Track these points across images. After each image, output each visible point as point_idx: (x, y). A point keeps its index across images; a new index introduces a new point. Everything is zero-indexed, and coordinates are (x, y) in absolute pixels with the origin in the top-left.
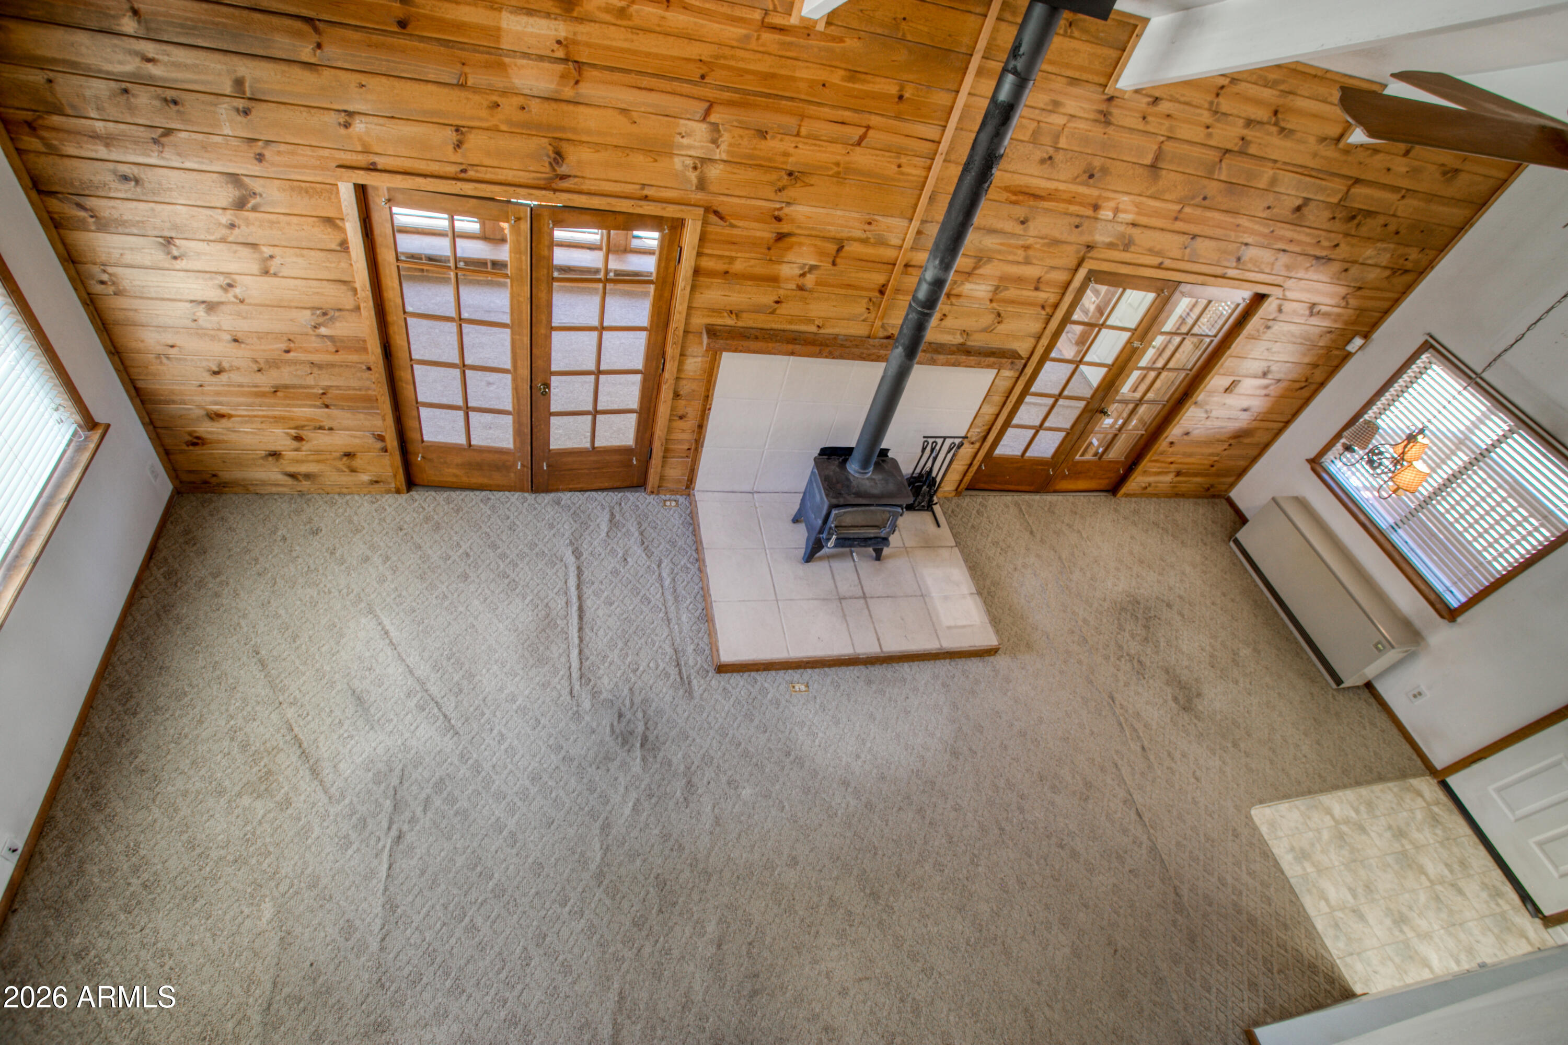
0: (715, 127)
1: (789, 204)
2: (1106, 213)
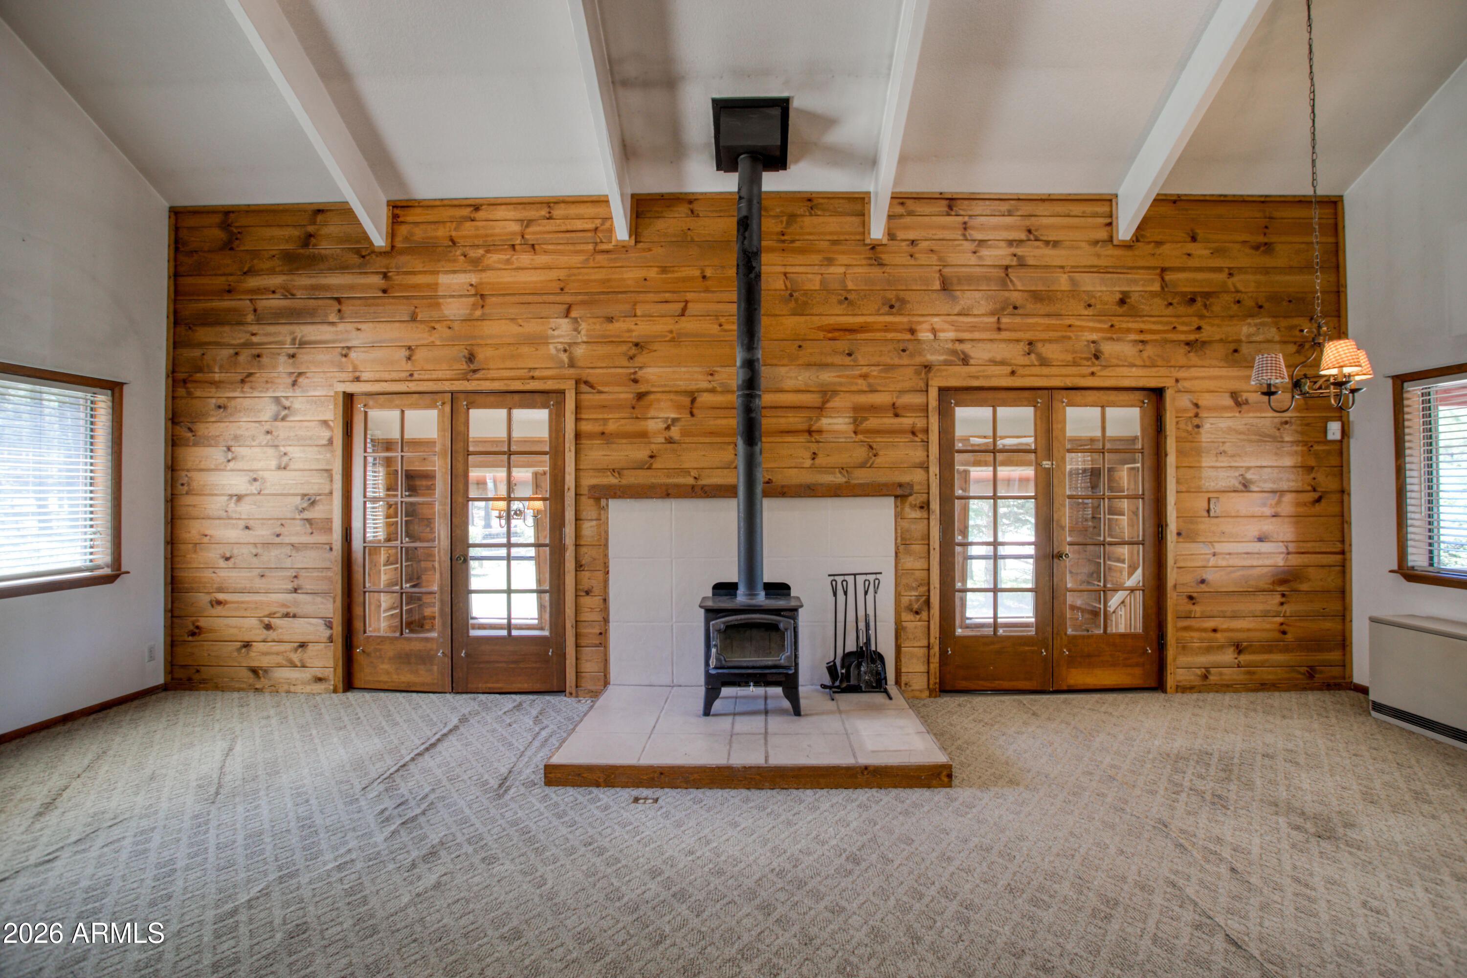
0: (575, 320)
1: (641, 368)
2: (925, 335)
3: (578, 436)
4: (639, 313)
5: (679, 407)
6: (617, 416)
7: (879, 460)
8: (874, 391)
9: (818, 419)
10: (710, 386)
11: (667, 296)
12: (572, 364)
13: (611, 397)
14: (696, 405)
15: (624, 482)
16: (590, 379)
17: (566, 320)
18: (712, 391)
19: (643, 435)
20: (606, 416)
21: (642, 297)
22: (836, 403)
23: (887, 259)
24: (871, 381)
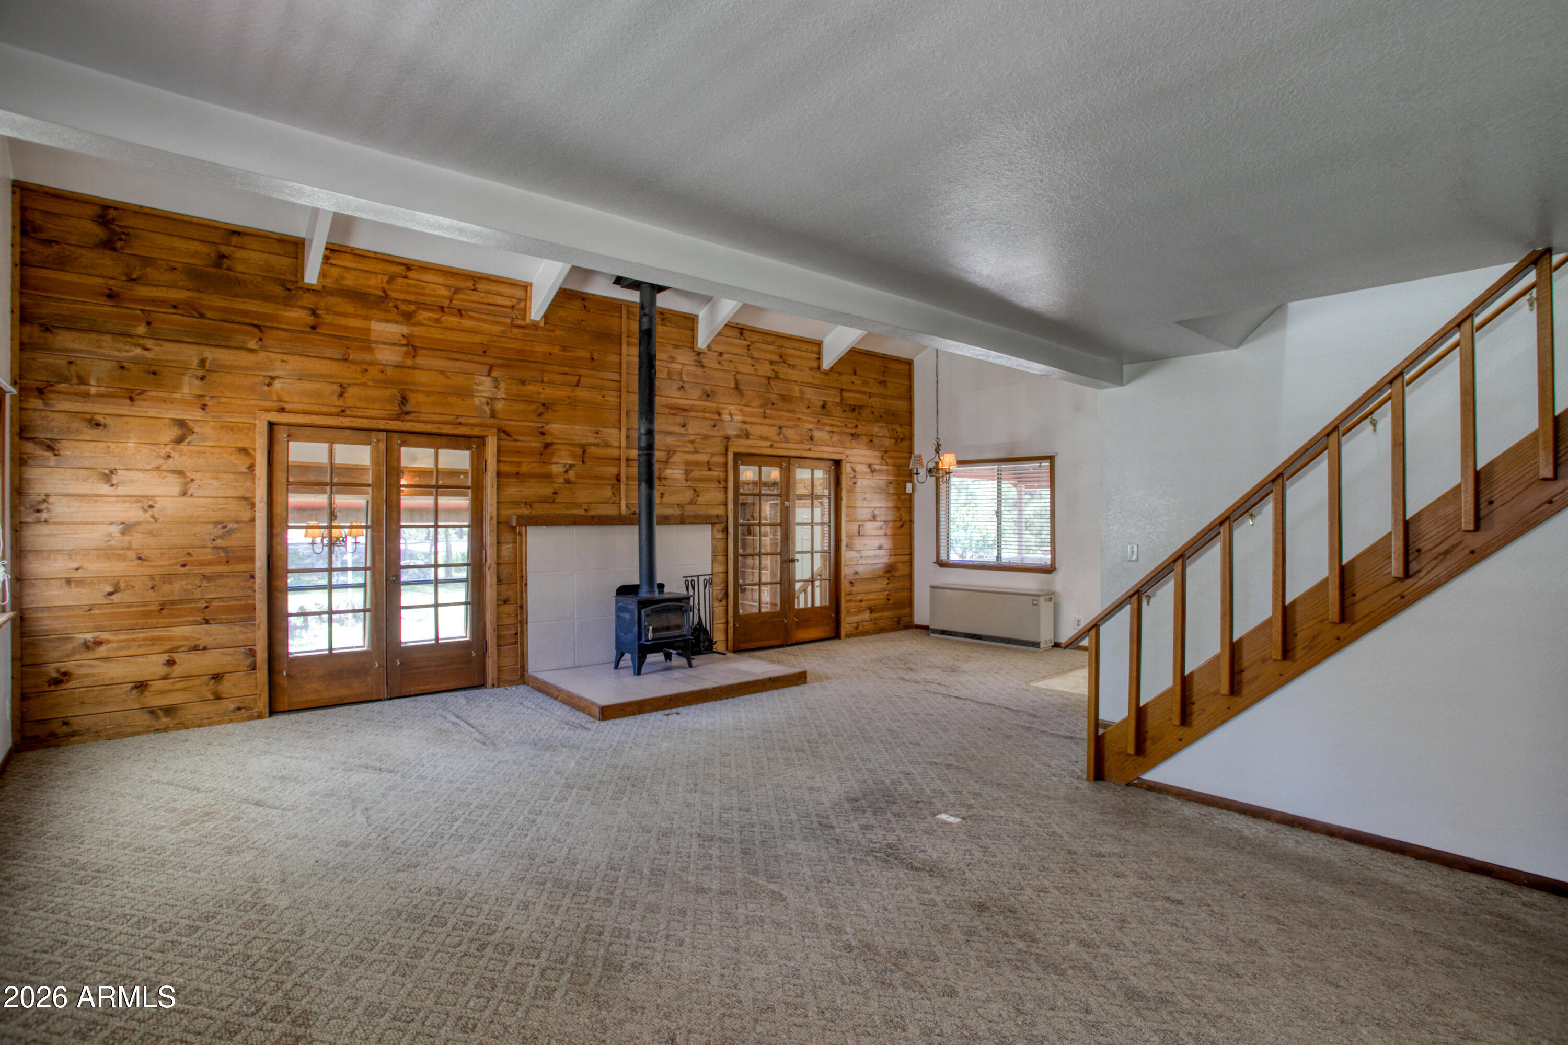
0: (496, 380)
1: (547, 424)
2: (726, 417)
3: (499, 474)
4: (545, 380)
5: (574, 456)
6: (529, 460)
7: (700, 500)
8: (696, 452)
9: (665, 469)
10: (596, 441)
11: (566, 369)
12: (493, 415)
13: (525, 444)
14: (587, 455)
15: (534, 513)
16: (507, 429)
17: (489, 379)
18: (597, 445)
19: (548, 476)
20: (520, 460)
21: (547, 367)
22: (675, 459)
23: (705, 362)
24: (696, 445)
